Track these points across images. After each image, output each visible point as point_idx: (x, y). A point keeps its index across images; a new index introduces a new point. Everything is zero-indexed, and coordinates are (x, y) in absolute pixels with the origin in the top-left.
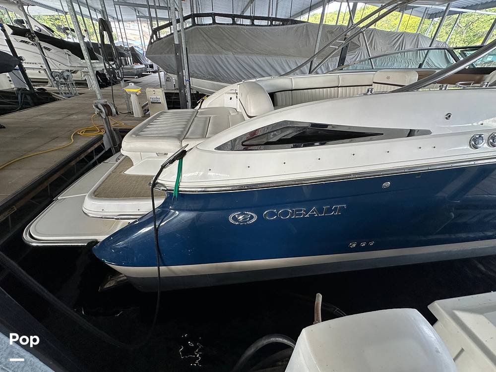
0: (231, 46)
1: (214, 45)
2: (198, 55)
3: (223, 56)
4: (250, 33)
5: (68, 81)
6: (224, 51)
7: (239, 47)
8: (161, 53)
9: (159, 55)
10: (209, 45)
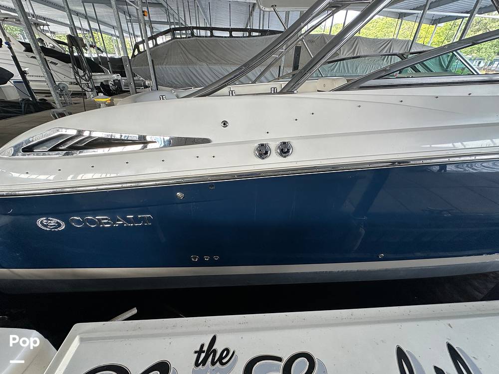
0: (207, 58)
1: (190, 57)
2: (174, 66)
3: (197, 66)
4: (228, 45)
5: (64, 91)
6: (198, 62)
7: (214, 57)
8: (142, 66)
9: (140, 67)
10: (185, 57)
